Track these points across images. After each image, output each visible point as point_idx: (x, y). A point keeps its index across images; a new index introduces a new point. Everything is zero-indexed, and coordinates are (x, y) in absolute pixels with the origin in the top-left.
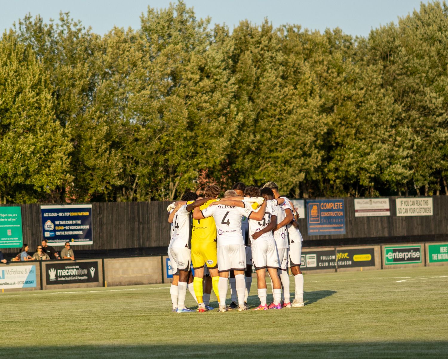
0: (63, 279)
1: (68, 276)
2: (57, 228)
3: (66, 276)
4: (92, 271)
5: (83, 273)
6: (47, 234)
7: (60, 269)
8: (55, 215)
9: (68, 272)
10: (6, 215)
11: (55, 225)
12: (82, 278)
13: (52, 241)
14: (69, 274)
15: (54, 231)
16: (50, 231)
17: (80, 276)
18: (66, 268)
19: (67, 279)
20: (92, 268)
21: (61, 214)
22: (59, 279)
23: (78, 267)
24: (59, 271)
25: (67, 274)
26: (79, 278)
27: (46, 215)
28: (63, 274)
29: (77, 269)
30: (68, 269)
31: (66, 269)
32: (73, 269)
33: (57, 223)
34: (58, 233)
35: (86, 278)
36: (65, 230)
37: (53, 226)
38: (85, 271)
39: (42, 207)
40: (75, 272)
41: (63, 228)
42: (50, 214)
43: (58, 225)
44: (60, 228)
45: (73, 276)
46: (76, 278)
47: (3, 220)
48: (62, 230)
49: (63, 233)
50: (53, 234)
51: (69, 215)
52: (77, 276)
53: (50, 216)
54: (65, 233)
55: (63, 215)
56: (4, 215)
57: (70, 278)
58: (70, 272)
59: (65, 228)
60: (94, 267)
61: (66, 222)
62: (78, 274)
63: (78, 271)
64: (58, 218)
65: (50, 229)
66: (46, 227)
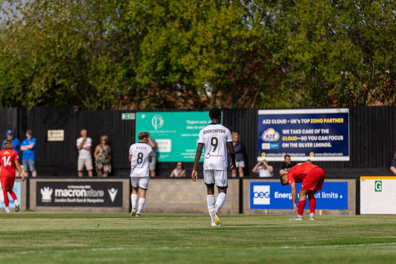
0: (62, 200)
1: (72, 198)
2: (284, 138)
3: (68, 197)
4: (113, 194)
5: (96, 195)
6: (265, 146)
7: (59, 188)
8: (284, 121)
9: (71, 193)
10: (197, 122)
11: (281, 135)
12: (94, 201)
14: (73, 195)
16: (272, 143)
17: (92, 198)
18: (69, 187)
19: (69, 201)
20: (113, 190)
21: (294, 121)
22: (57, 201)
23: (88, 187)
24: (57, 191)
25: (70, 195)
26: (90, 201)
28: (63, 195)
29: (87, 190)
30: (73, 189)
31: (68, 189)
32: (80, 189)
33: (285, 132)
34: (285, 145)
35: (102, 201)
36: (299, 141)
37: (277, 136)
38: (101, 193)
39: (261, 112)
40: (84, 193)
41: (295, 138)
42: (274, 122)
43: (287, 135)
44: (290, 138)
45: (80, 198)
46: (85, 201)
47: (191, 128)
48: (294, 142)
49: (295, 145)
50: (275, 146)
51: (310, 123)
52: (87, 198)
53: (273, 123)
54: (298, 145)
55: (297, 122)
56: (193, 122)
57: (74, 200)
58: (75, 193)
59: (299, 138)
60: (115, 189)
61: (301, 132)
62: (88, 195)
63: (88, 192)
64: (289, 126)
65: (272, 140)
66: (264, 137)
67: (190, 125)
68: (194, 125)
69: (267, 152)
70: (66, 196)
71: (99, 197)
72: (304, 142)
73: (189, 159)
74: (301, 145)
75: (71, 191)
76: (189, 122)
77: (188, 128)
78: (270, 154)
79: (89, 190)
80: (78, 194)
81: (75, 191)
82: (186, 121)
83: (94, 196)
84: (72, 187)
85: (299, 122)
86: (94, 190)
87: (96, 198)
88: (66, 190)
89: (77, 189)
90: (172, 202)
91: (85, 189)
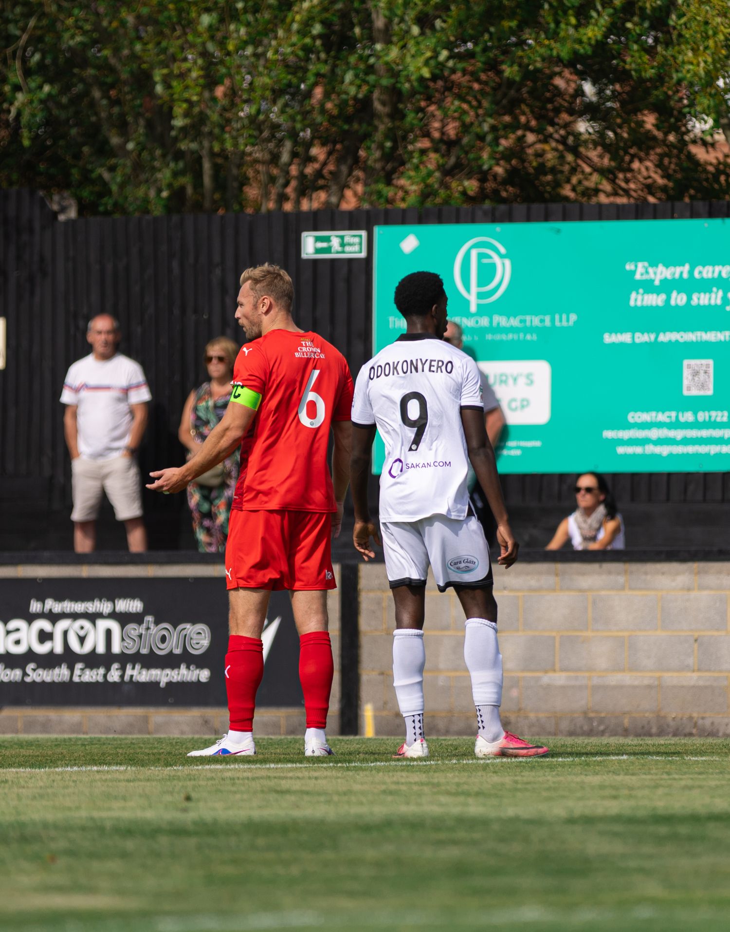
1: (49, 661)
3: (30, 656)
5: (173, 646)
9: (44, 637)
12: (163, 676)
17: (150, 661)
18: (35, 606)
19: (36, 675)
23: (135, 606)
25: (42, 649)
26: (141, 675)
28: (5, 645)
29: (124, 619)
30: (54, 618)
31: (30, 618)
32: (93, 618)
35: (204, 673)
38: (199, 635)
40: (109, 633)
45: (92, 660)
46: (115, 674)
47: (655, 300)
52: (124, 659)
56: (661, 273)
57: (61, 674)
58: (65, 633)
62: (131, 648)
63: (133, 629)
67: (648, 287)
68: (667, 286)
70: (18, 651)
71: (186, 658)
73: (643, 456)
75: (43, 624)
76: (640, 270)
77: (637, 299)
79: (137, 618)
80: (82, 640)
81: (63, 624)
82: (629, 267)
83: (162, 650)
84: (51, 605)
87: (171, 661)
88: (17, 623)
89: (75, 616)
90: (559, 679)
91: (114, 615)
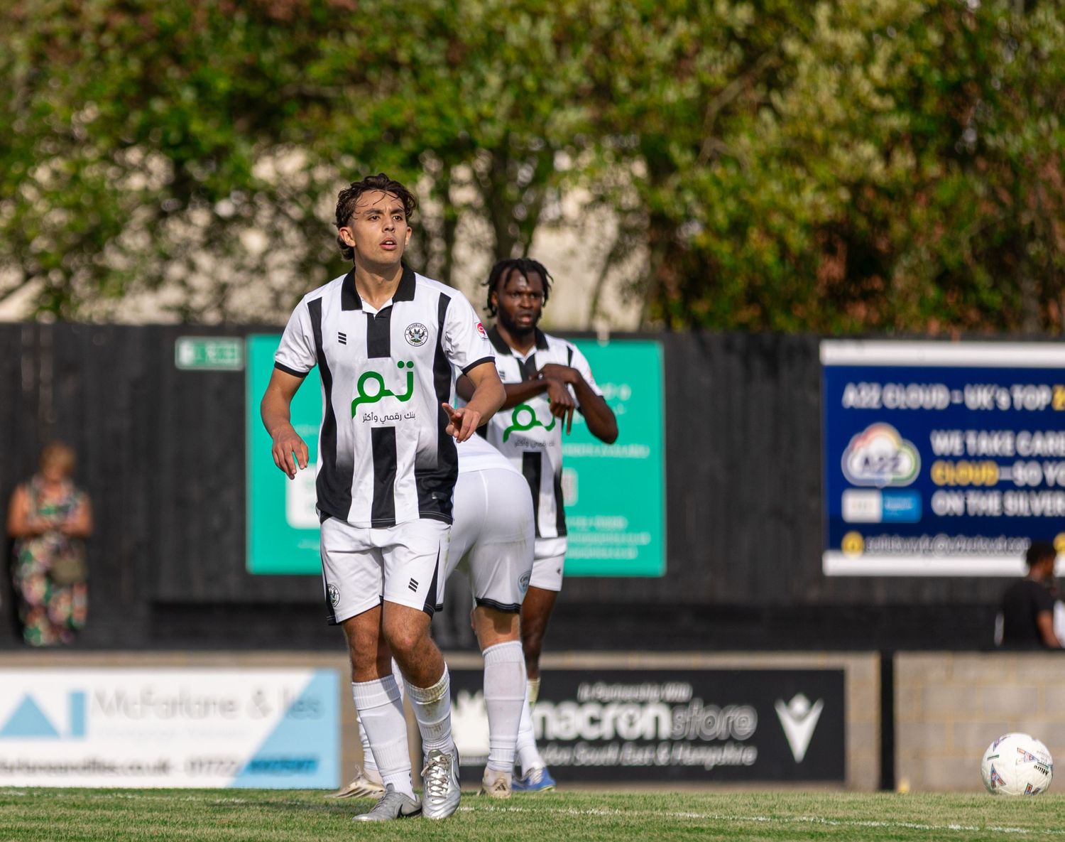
0: (550, 756)
1: (599, 743)
2: (941, 474)
3: (578, 741)
4: (799, 722)
5: (719, 728)
6: (861, 507)
8: (937, 397)
11: (928, 458)
12: (710, 758)
13: (897, 543)
14: (606, 730)
15: (924, 486)
16: (889, 491)
17: (698, 743)
18: (584, 693)
19: (585, 757)
20: (799, 705)
21: (979, 398)
23: (679, 692)
25: (592, 733)
26: (688, 756)
27: (857, 397)
28: (557, 729)
29: (673, 705)
30: (604, 704)
31: (581, 704)
32: (643, 703)
33: (944, 443)
34: (946, 504)
35: (748, 756)
36: (1005, 487)
37: (908, 464)
38: (744, 721)
39: (835, 353)
40: (657, 720)
41: (989, 474)
42: (896, 397)
43: (952, 459)
44: (967, 473)
45: (641, 742)
46: (663, 756)
48: (984, 489)
49: (989, 504)
50: (905, 506)
51: (1049, 407)
52: (672, 742)
53: (890, 404)
54: (1002, 505)
55: (995, 402)
57: (609, 756)
58: (615, 720)
59: (1005, 474)
60: (812, 701)
61: (1015, 444)
62: (679, 731)
63: (681, 715)
64: (958, 418)
65: (888, 478)
66: (853, 465)
69: (869, 531)
70: (569, 735)
71: (730, 740)
72: (1027, 489)
74: (1017, 505)
75: (592, 710)
78: (883, 543)
79: (686, 704)
80: (631, 724)
81: (611, 712)
83: (709, 733)
84: (602, 691)
85: (1004, 401)
86: (706, 703)
87: (717, 743)
88: (568, 709)
89: (623, 702)
91: (662, 701)
